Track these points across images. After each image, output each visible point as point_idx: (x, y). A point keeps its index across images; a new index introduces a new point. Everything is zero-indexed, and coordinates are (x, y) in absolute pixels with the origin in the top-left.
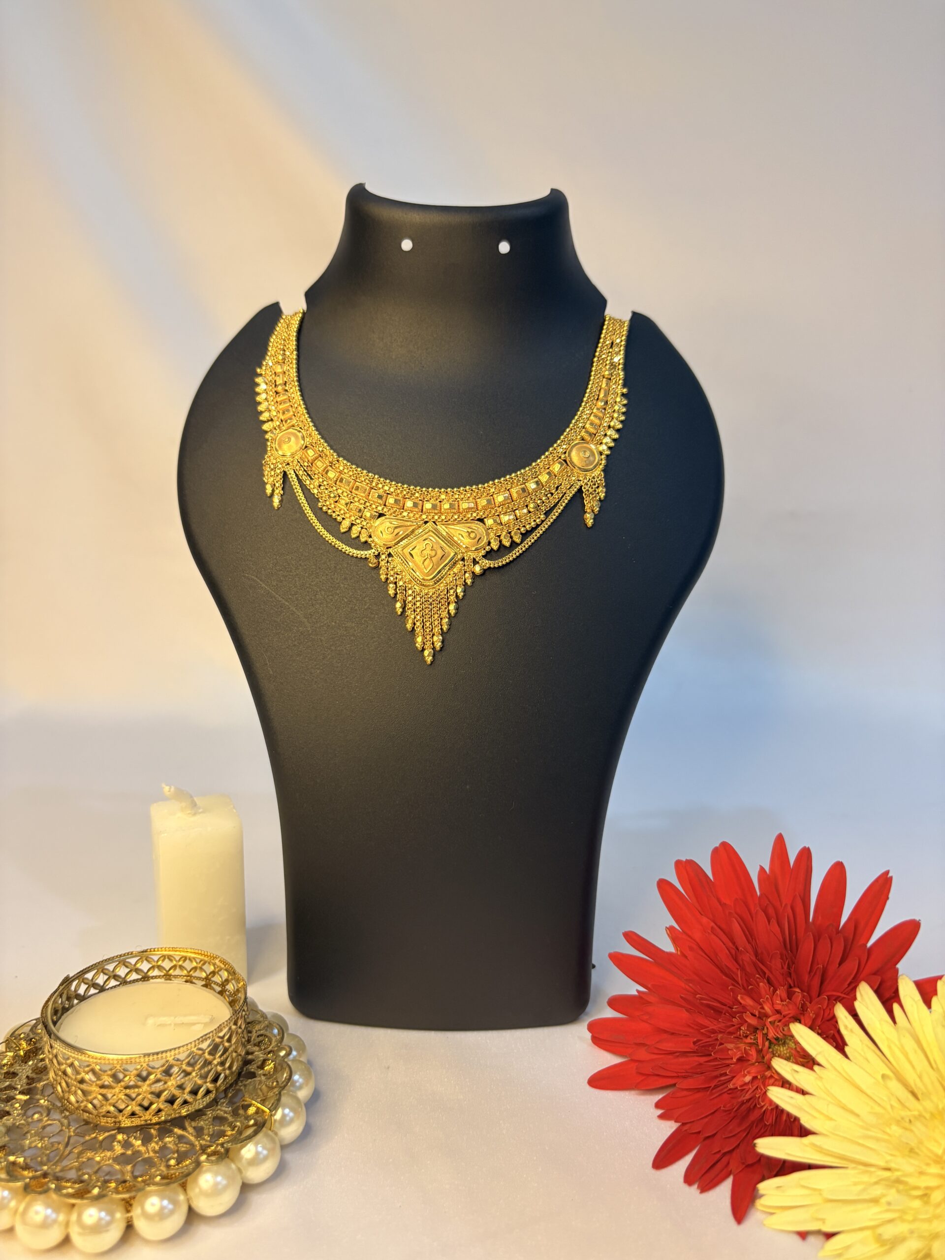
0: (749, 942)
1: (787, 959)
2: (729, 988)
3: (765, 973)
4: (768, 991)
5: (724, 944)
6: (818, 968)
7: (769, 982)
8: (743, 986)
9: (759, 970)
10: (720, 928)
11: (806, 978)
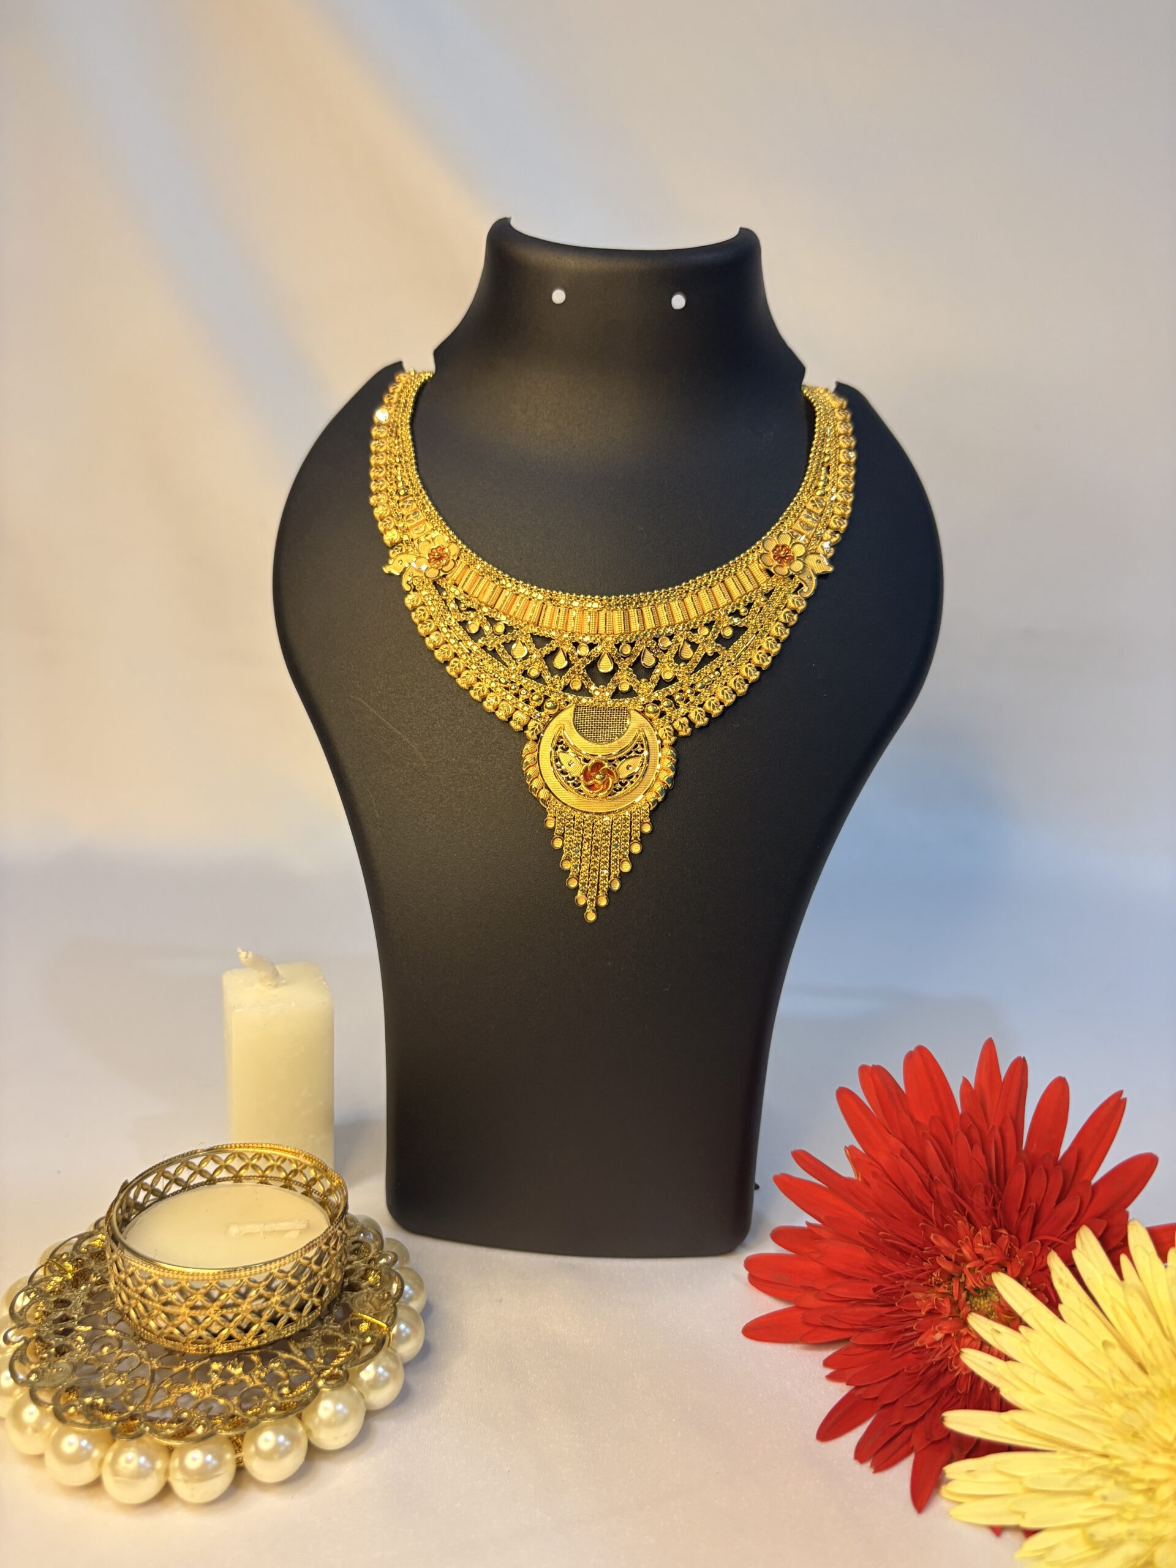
0: (946, 1171)
1: (992, 1193)
2: (920, 1225)
3: (964, 1209)
4: (967, 1229)
5: (916, 1172)
6: (1029, 1207)
7: (970, 1220)
8: (937, 1223)
9: (958, 1205)
10: (911, 1151)
11: (1015, 1217)
